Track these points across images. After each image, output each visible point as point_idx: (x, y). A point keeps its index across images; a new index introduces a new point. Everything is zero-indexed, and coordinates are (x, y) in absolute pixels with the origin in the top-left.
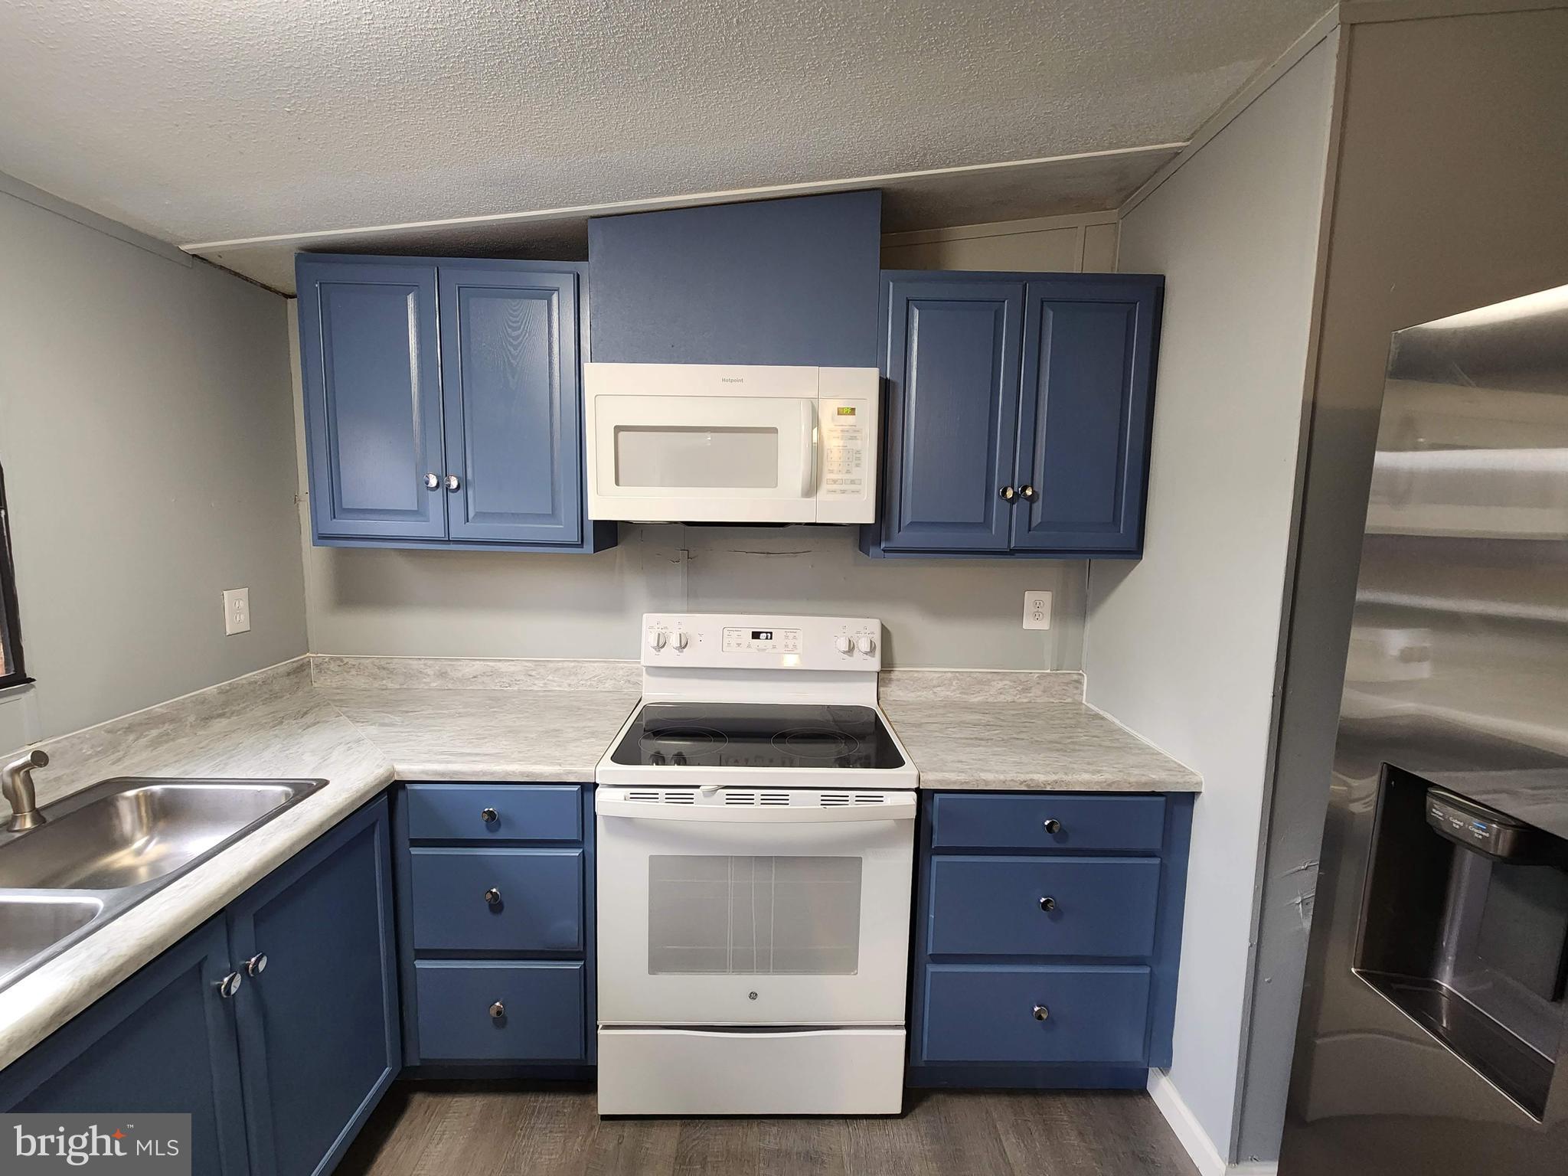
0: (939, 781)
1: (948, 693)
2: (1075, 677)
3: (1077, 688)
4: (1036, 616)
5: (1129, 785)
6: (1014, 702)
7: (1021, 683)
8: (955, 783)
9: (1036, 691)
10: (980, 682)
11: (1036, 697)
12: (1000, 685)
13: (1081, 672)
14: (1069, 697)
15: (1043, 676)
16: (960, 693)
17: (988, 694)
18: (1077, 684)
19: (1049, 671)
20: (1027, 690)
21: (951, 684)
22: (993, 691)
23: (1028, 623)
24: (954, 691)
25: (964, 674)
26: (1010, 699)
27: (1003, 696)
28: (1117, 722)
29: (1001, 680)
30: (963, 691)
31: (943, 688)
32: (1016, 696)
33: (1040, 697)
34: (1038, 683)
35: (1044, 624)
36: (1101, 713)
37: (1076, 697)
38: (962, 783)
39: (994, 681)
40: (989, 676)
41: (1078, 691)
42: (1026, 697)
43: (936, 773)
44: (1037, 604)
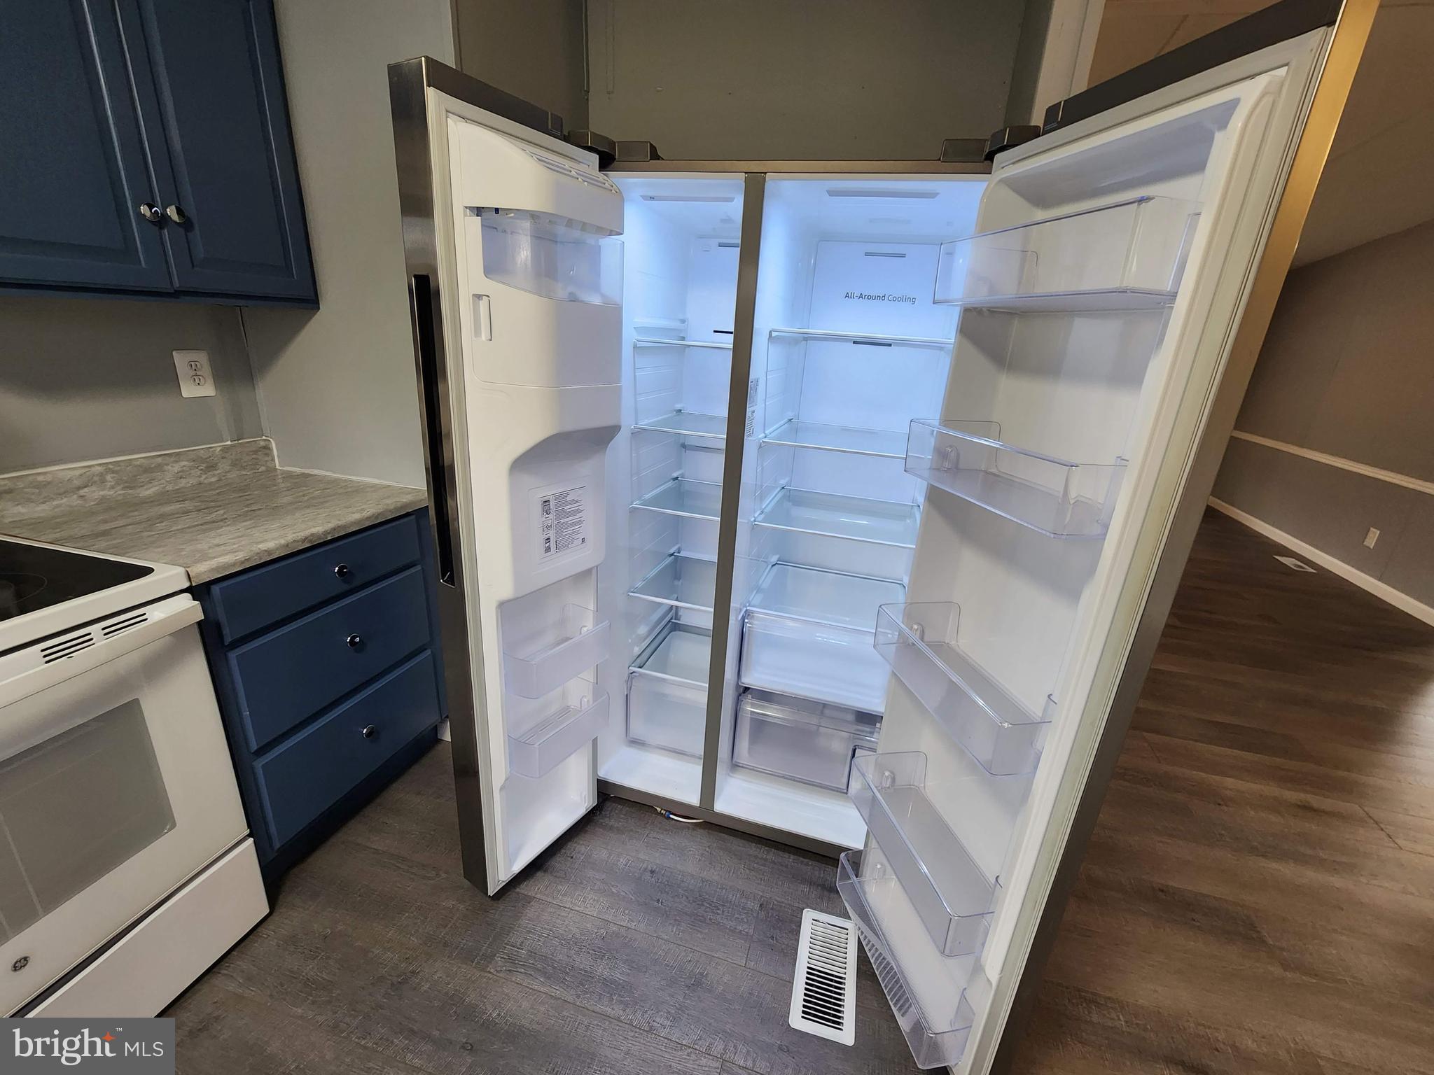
0: (212, 570)
1: (102, 493)
2: (262, 443)
3: (267, 455)
4: (196, 379)
5: (390, 513)
6: (200, 484)
7: (203, 460)
8: (234, 565)
9: (224, 466)
10: (147, 470)
11: (226, 472)
12: (177, 468)
13: (264, 438)
14: (262, 465)
15: (226, 450)
16: (123, 489)
17: (163, 481)
18: (267, 451)
19: (229, 443)
20: (212, 467)
21: (103, 481)
22: (169, 477)
23: (189, 390)
24: (112, 487)
25: (122, 464)
26: (193, 481)
27: (183, 481)
28: (328, 474)
29: (176, 462)
30: (127, 485)
31: (93, 488)
32: (200, 477)
33: (229, 472)
34: (223, 458)
35: (207, 390)
36: (307, 471)
37: (268, 464)
38: (242, 563)
39: (167, 465)
40: (159, 460)
41: (270, 458)
42: (214, 475)
43: (205, 563)
44: (194, 367)
